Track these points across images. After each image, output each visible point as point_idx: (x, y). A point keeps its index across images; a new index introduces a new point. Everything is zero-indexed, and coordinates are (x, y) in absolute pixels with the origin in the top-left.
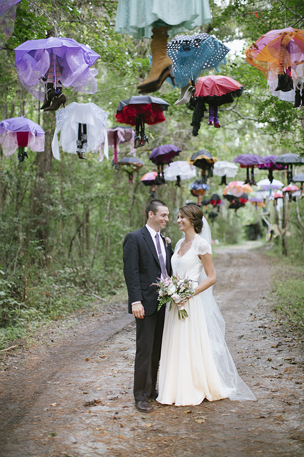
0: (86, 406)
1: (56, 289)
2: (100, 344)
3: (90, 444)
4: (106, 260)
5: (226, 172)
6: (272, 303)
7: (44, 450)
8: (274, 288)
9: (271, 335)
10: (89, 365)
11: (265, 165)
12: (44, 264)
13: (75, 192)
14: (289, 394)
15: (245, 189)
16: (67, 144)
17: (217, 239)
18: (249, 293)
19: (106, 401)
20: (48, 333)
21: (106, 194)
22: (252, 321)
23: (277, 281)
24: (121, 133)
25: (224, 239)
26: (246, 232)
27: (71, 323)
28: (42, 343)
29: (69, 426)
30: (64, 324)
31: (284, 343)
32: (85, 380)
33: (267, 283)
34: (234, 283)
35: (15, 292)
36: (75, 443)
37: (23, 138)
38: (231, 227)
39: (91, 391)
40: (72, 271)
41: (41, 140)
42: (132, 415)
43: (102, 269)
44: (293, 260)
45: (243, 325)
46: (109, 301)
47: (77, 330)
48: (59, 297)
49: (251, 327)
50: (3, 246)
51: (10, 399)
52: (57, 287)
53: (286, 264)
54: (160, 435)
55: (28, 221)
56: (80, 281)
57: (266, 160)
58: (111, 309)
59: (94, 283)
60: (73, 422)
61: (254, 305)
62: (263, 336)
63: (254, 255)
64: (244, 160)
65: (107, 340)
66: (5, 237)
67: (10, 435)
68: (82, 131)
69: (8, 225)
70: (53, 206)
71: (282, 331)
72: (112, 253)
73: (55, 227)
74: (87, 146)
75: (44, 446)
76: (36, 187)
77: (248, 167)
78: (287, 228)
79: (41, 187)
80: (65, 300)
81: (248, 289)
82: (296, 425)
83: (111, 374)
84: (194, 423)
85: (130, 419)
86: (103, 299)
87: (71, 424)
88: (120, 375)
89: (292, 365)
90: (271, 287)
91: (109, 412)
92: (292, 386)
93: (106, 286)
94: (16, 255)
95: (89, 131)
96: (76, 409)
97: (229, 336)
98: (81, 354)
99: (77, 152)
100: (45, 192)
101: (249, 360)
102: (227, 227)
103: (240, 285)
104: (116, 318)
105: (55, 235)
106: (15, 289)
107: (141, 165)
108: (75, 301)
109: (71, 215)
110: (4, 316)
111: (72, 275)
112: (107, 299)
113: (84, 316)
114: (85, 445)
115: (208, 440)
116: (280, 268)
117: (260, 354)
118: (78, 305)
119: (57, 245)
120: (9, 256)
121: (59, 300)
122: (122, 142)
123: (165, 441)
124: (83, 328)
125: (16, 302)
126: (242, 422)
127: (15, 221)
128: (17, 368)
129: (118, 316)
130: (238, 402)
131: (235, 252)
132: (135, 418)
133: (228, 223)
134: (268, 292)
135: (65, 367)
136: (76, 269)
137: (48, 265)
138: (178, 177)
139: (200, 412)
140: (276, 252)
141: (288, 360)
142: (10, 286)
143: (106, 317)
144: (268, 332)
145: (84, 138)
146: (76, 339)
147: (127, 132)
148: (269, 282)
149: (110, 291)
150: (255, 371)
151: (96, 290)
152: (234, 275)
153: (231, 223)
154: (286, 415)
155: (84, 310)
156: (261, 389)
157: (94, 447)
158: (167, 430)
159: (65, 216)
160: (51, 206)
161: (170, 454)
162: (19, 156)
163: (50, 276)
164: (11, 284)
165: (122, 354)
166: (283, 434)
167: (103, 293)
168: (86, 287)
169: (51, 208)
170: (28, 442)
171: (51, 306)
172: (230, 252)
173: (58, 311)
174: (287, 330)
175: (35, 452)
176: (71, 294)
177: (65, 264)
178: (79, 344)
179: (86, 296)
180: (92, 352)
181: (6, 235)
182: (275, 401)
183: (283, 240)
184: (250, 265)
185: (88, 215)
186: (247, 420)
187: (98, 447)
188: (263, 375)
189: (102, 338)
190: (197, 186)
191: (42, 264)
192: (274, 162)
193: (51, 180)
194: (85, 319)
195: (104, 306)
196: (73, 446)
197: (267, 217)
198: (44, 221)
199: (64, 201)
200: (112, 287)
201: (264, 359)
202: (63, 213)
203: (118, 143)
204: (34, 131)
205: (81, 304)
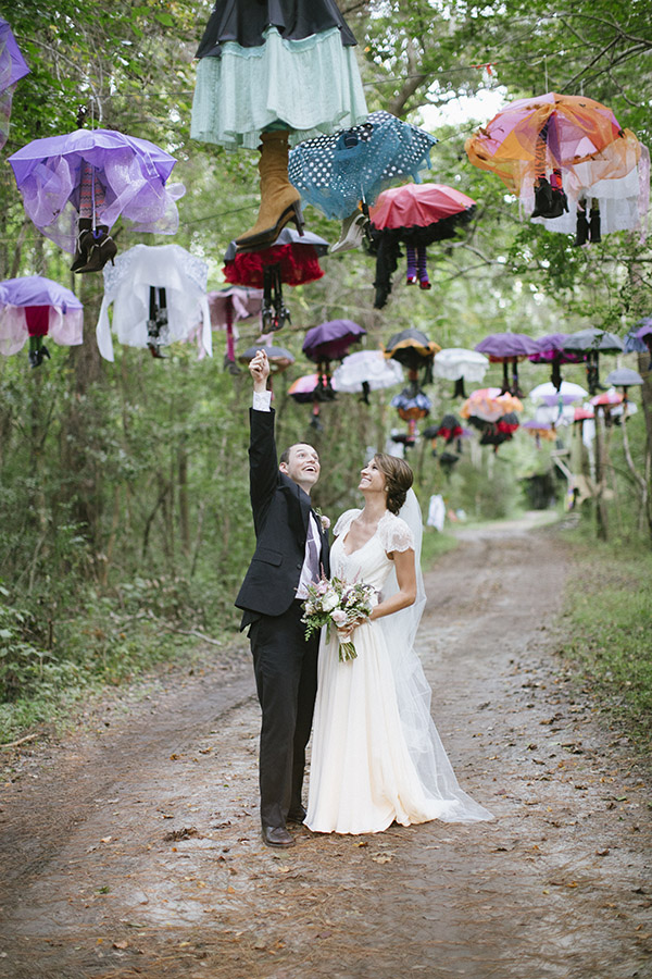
0: (168, 839)
1: (117, 622)
2: (202, 727)
3: (172, 905)
4: (225, 560)
5: (463, 371)
6: (558, 639)
7: (88, 917)
8: (570, 608)
9: (543, 701)
10: (177, 767)
11: (542, 355)
12: (91, 573)
13: (151, 423)
14: (561, 808)
15: (504, 405)
16: (128, 329)
17: (461, 508)
18: (516, 620)
19: (208, 831)
20: (100, 710)
21: (216, 424)
22: (511, 675)
23: (577, 594)
24: (241, 300)
25: (478, 509)
26: (525, 491)
27: (146, 689)
28: (87, 729)
29: (135, 875)
30: (132, 692)
31: (567, 716)
32: (169, 795)
33: (557, 598)
34: (488, 600)
35: (31, 631)
36: (144, 904)
37: (38, 318)
38: (491, 483)
39: (179, 813)
40: (150, 584)
41: (76, 321)
42: (254, 852)
43: (212, 579)
44: (619, 550)
45: (492, 684)
46: (227, 644)
47: (157, 703)
48: (123, 638)
49: (507, 686)
50: (5, 538)
51: (23, 832)
52: (118, 620)
53: (603, 558)
54: (303, 885)
55: (56, 486)
56: (167, 605)
57: (543, 346)
58: (230, 660)
59: (196, 609)
60: (142, 868)
61: (522, 644)
62: (528, 704)
63: (537, 541)
64: (496, 346)
65: (217, 719)
66: (8, 518)
67: (23, 894)
68: (157, 302)
69: (14, 494)
70: (106, 452)
71: (567, 693)
72: (235, 546)
73: (114, 496)
74: (168, 331)
75: (87, 910)
76: (70, 414)
77: (505, 360)
78: (605, 482)
79: (81, 414)
80: (134, 644)
81: (517, 613)
82: (562, 861)
83: (220, 781)
84: (370, 864)
85: (250, 860)
86: (215, 641)
87: (138, 872)
88: (237, 783)
89: (576, 756)
90: (563, 606)
91: (211, 849)
92: (568, 794)
93: (220, 615)
94: (32, 554)
95: (172, 301)
96: (150, 847)
97: (460, 706)
98: (163, 748)
99: (148, 344)
100: (89, 423)
101: (494, 749)
102: (481, 484)
103: (500, 603)
104: (239, 678)
105: (115, 511)
106: (32, 626)
107: (286, 362)
108: (157, 647)
109: (144, 470)
110: (11, 680)
111: (149, 593)
112: (222, 641)
113: (174, 675)
114: (163, 907)
115: (392, 892)
116: (588, 566)
117: (516, 737)
118: (161, 654)
119: (117, 532)
120: (20, 557)
121: (121, 645)
122: (241, 318)
123: (313, 895)
124: (169, 698)
125: (34, 651)
126: (461, 860)
127: (28, 485)
128: (36, 777)
129: (242, 674)
130: (459, 825)
131: (499, 536)
132: (260, 858)
133: (484, 474)
134: (555, 617)
135: (131, 772)
136: (159, 581)
137: (100, 574)
138: (366, 385)
139: (384, 845)
140: (585, 533)
141: (569, 746)
142: (21, 618)
143: (218, 676)
144: (539, 696)
145: (161, 316)
146: (155, 720)
147: (252, 297)
148: (561, 597)
149: (230, 624)
150: (500, 769)
151: (199, 623)
152: (491, 583)
153: (490, 474)
154: (546, 844)
155: (174, 664)
156: (507, 800)
157: (179, 909)
158: (318, 877)
159: (132, 472)
160: (102, 453)
161: (321, 916)
162: (32, 355)
163: (105, 596)
164: (23, 614)
165: (244, 745)
166: (535, 878)
167: (213, 629)
168: (178, 618)
169: (103, 457)
170: (57, 904)
171: (107, 658)
172: (488, 535)
173: (120, 667)
174: (578, 691)
175: (70, 921)
176: (148, 632)
177: (135, 571)
178: (159, 729)
179: (181, 636)
180: (186, 744)
181: (12, 515)
182: (531, 821)
183: (598, 508)
184: (527, 562)
185: (183, 468)
186: (473, 855)
187: (187, 908)
188: (515, 776)
189: (206, 717)
190: (405, 401)
191: (87, 574)
192: (560, 347)
193: (102, 399)
194: (175, 681)
195: (216, 655)
196: (140, 909)
197: (565, 459)
198: (90, 483)
199: (130, 442)
200: (234, 615)
201: (522, 746)
202: (127, 466)
203: (235, 320)
204: (60, 304)
205: (168, 652)
